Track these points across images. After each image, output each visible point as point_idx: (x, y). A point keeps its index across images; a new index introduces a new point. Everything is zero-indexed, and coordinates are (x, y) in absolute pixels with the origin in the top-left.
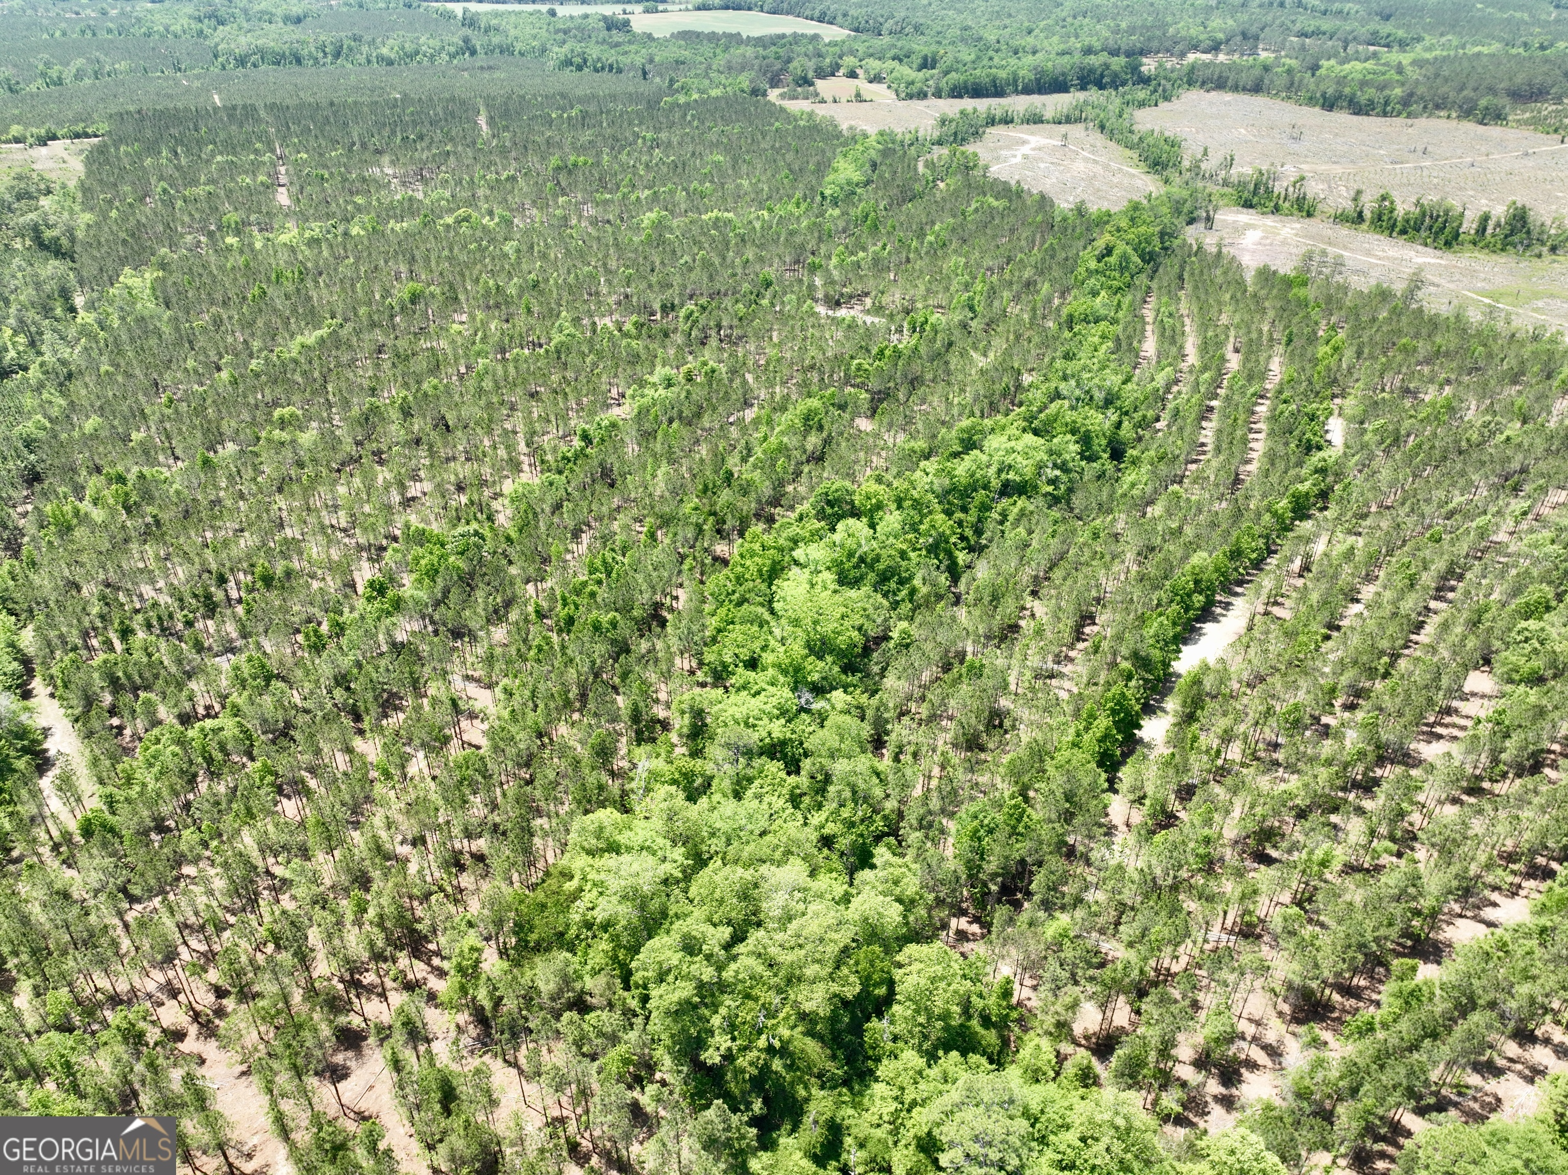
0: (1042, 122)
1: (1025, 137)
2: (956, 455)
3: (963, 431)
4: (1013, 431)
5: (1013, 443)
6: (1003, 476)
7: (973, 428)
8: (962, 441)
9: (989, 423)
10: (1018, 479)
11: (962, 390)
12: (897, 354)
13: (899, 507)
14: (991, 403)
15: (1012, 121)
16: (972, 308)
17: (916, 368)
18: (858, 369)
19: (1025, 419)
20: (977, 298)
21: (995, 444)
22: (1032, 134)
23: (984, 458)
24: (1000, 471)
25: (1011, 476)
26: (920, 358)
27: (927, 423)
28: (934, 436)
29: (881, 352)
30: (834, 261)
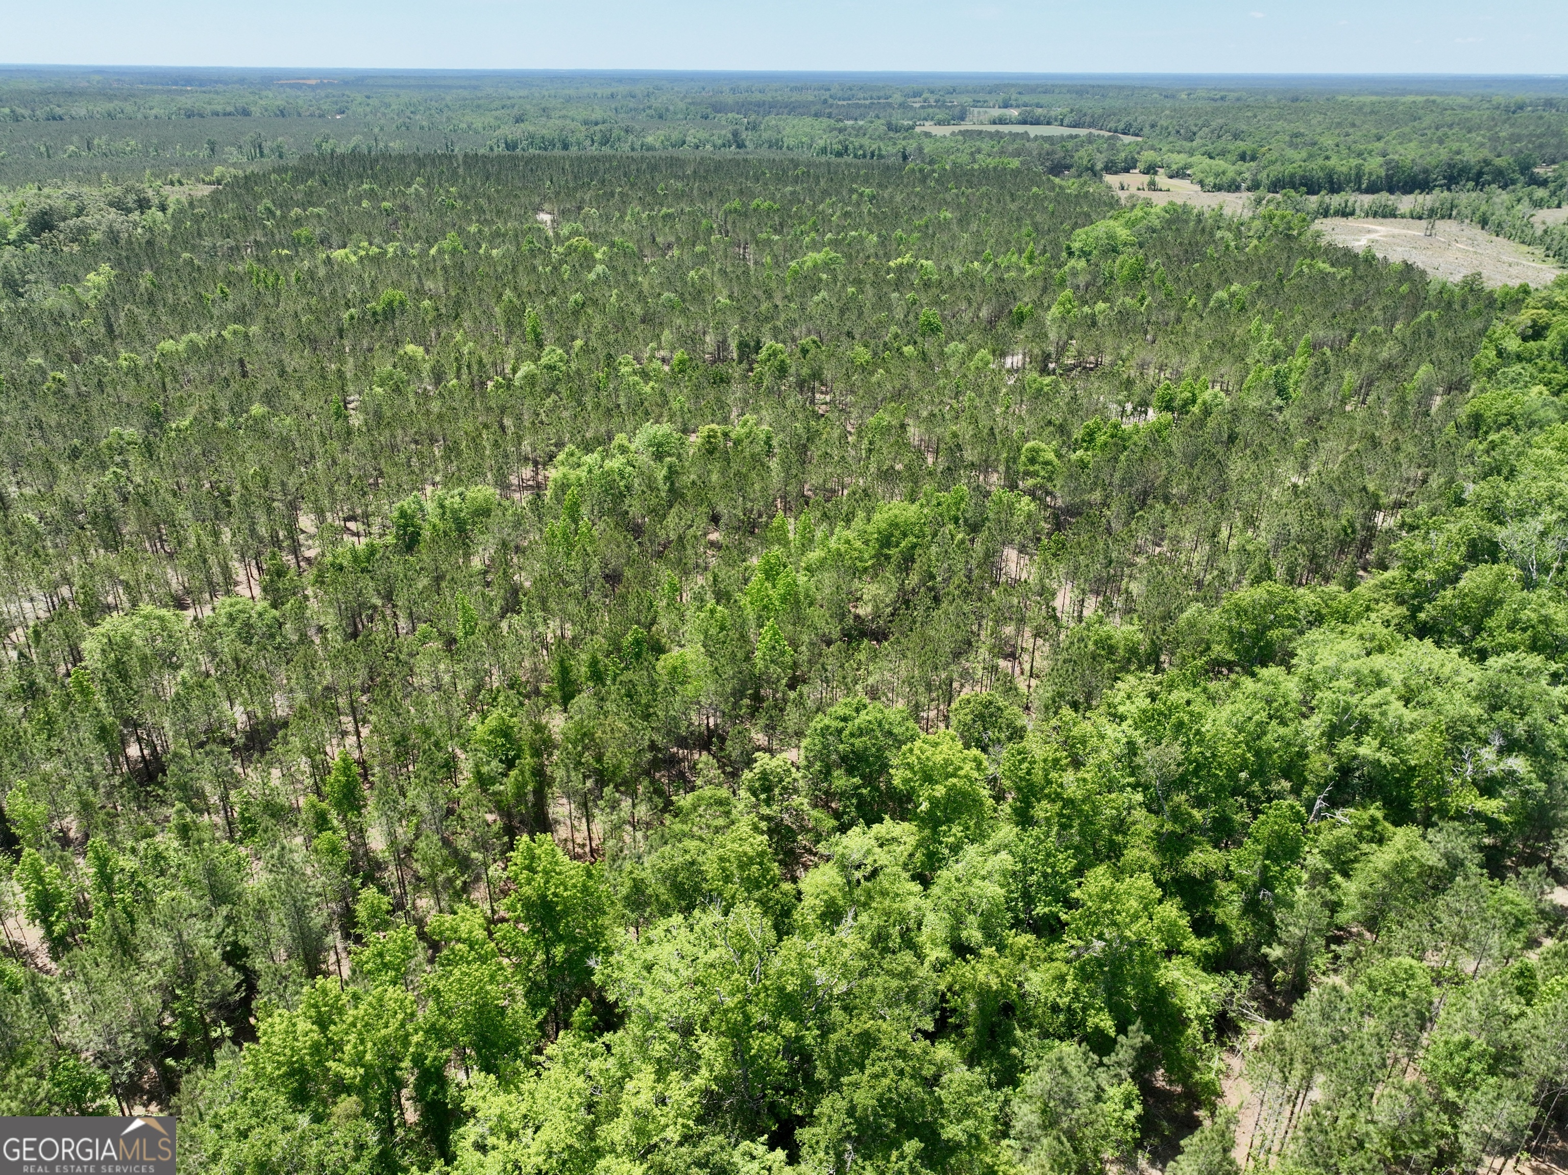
0: (1395, 216)
1: (1371, 227)
2: (1216, 668)
3: (1240, 612)
4: (1373, 626)
5: (1378, 661)
6: (1345, 746)
7: (1269, 606)
8: (1236, 636)
9: (1307, 596)
10: (1386, 758)
11: (1250, 522)
12: (1120, 441)
13: (1024, 818)
14: (1313, 557)
15: (1352, 213)
16: (1282, 392)
17: (1158, 469)
18: (1032, 461)
19: (1400, 600)
20: (1294, 376)
21: (1327, 658)
22: (1381, 224)
23: (1291, 686)
24: (1334, 733)
25: (1367, 749)
26: (1169, 453)
27: (1157, 586)
28: (1168, 617)
29: (1090, 437)
30: (1055, 311)
